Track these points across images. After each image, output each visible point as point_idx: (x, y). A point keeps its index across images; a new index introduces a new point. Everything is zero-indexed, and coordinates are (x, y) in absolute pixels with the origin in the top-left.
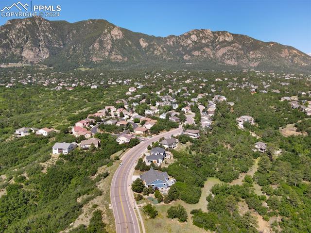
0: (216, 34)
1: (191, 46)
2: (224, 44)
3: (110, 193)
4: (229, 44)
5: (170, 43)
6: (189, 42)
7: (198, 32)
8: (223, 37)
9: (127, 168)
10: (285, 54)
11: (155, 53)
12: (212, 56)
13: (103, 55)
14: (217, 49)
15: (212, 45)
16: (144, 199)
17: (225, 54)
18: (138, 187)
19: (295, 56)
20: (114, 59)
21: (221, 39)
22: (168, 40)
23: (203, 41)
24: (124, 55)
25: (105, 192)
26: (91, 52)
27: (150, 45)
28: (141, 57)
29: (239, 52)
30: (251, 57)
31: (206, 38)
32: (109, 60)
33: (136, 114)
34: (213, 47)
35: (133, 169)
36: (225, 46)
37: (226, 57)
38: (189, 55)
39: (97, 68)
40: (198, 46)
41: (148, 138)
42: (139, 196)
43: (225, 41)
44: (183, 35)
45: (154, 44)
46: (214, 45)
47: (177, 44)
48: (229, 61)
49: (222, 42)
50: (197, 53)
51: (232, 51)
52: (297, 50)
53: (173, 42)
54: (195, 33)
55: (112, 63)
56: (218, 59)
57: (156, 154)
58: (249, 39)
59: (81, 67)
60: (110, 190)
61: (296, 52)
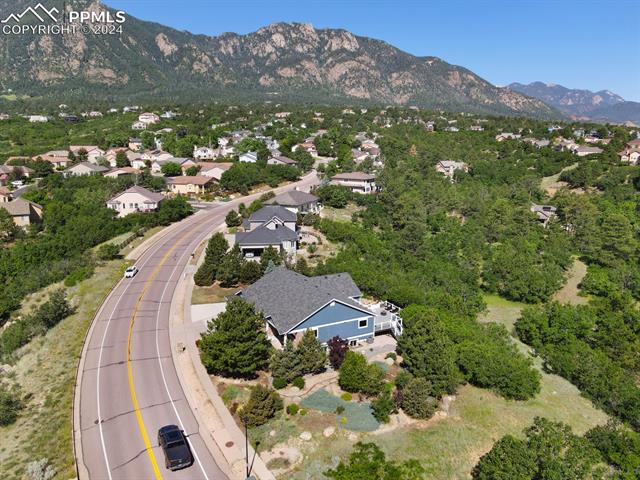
0: (325, 35)
1: (274, 57)
2: (342, 55)
3: (71, 401)
4: (353, 55)
5: (227, 49)
6: (269, 48)
7: (287, 29)
8: (339, 41)
9: (160, 281)
10: (454, 80)
11: (196, 67)
12: (319, 79)
13: (65, 66)
14: (327, 66)
15: (316, 58)
16: (292, 410)
17: (344, 77)
18: (241, 346)
19: (472, 85)
20: (95, 77)
21: (335, 44)
22: (222, 42)
23: (299, 49)
24: (120, 70)
25: (39, 400)
26: (33, 59)
27: (181, 49)
28: (164, 76)
29: (372, 72)
30: (394, 85)
31: (303, 42)
32: (84, 79)
33: (166, 157)
34: (320, 62)
35: (187, 284)
36: (343, 60)
37: (347, 82)
38: (271, 75)
39: (50, 95)
40: (289, 58)
41: (217, 201)
42: (260, 395)
43: (343, 50)
44: (255, 34)
45: (190, 49)
46: (322, 57)
47: (242, 53)
48: (353, 90)
49: (338, 52)
50: (287, 72)
51: (358, 70)
52: (473, 74)
53: (235, 48)
54: (280, 30)
55: (90, 86)
56: (332, 85)
57: (272, 226)
58: (388, 48)
59: (6, 94)
60: (72, 382)
61: (472, 78)
